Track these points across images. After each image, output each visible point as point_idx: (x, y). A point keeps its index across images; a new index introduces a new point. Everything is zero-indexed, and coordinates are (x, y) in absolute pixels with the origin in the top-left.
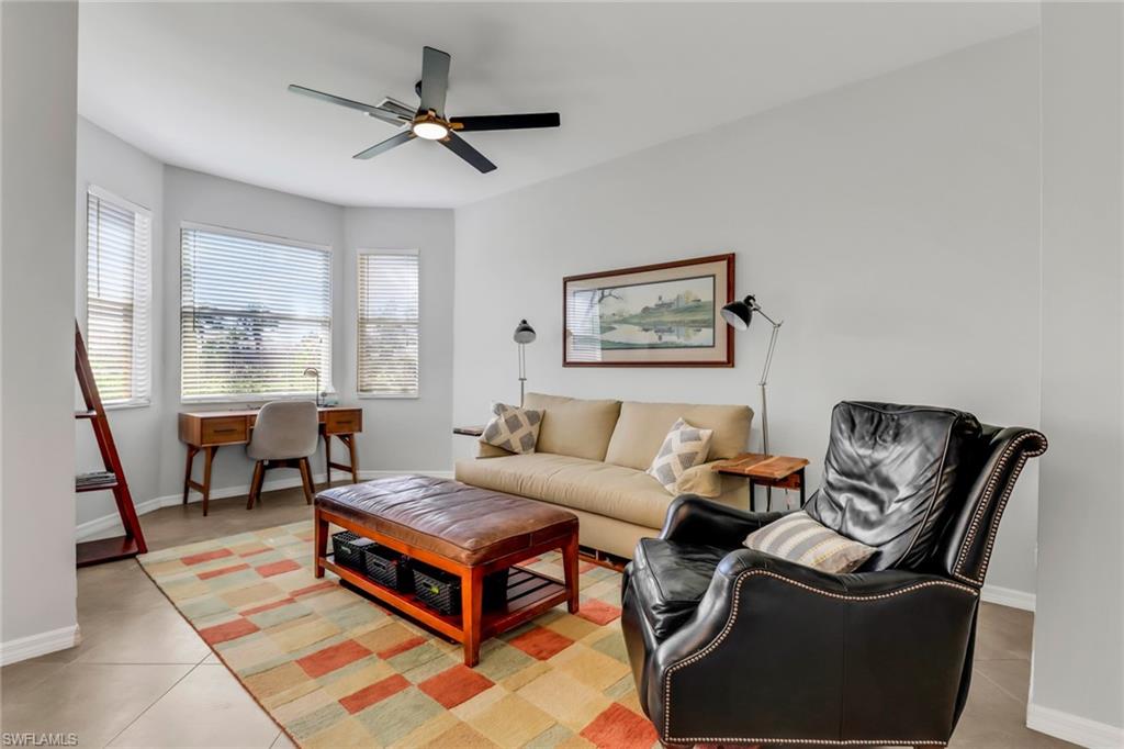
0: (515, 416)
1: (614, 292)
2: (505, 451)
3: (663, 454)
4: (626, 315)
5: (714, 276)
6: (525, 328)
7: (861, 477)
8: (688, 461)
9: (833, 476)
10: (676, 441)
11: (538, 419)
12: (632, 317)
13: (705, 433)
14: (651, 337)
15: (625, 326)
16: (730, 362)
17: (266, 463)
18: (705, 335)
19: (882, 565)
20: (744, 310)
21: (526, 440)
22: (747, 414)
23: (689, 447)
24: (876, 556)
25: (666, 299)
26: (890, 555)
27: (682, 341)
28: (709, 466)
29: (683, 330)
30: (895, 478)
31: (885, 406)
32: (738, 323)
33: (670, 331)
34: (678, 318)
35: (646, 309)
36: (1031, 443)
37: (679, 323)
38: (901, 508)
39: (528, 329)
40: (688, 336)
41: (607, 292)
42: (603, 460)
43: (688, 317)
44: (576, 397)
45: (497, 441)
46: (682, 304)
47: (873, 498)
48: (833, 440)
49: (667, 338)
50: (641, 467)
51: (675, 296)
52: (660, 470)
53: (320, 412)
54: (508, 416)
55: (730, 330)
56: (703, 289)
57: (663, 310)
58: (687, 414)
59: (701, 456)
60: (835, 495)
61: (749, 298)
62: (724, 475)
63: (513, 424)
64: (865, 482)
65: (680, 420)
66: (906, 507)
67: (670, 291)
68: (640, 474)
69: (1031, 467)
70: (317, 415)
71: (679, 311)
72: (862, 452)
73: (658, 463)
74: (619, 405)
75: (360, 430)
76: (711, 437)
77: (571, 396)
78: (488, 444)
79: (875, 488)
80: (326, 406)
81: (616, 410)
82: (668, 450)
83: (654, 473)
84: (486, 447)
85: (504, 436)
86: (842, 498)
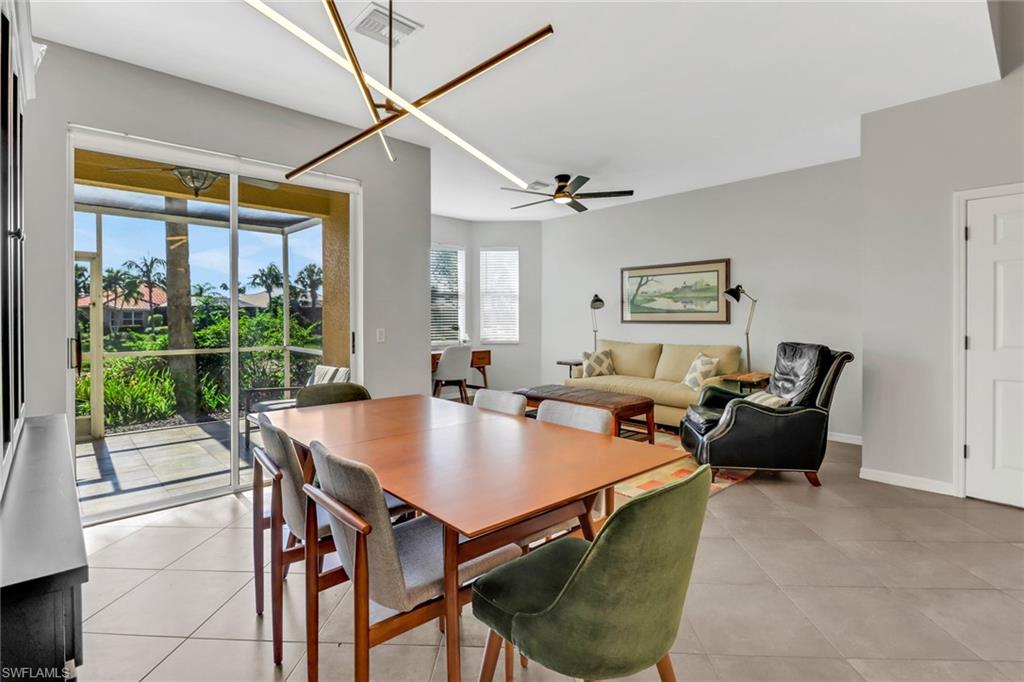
1: (655, 278)
3: (691, 373)
4: (662, 292)
5: (717, 271)
6: (597, 301)
7: (788, 374)
8: (706, 375)
9: (777, 375)
10: (699, 365)
11: (609, 354)
12: (667, 294)
13: (715, 360)
14: (679, 306)
15: (662, 299)
16: (728, 321)
17: (443, 383)
18: (713, 305)
19: (793, 405)
20: (736, 293)
21: (608, 368)
22: (738, 351)
23: (707, 368)
24: (790, 403)
25: (688, 284)
26: (795, 402)
27: (699, 308)
28: (717, 378)
29: (699, 302)
30: (799, 373)
31: (798, 344)
32: (732, 300)
33: (691, 302)
34: (696, 295)
35: (676, 289)
36: (848, 357)
37: (698, 298)
38: (800, 383)
39: (600, 301)
40: (702, 306)
41: (650, 278)
42: (653, 377)
43: (702, 295)
44: (633, 341)
46: (698, 287)
47: (791, 382)
48: (778, 360)
49: (689, 306)
50: (677, 380)
51: (693, 282)
52: (690, 381)
55: (728, 304)
56: (711, 279)
57: (687, 290)
58: (704, 350)
59: (713, 373)
60: (777, 383)
61: (739, 286)
62: (726, 381)
64: (788, 376)
65: (700, 354)
66: (802, 383)
67: (691, 279)
68: (677, 385)
69: (848, 366)
71: (696, 291)
72: (789, 364)
73: (688, 377)
74: (661, 346)
75: (489, 364)
76: (718, 363)
77: (629, 341)
79: (792, 378)
81: (660, 349)
82: (695, 370)
83: (687, 383)
86: (780, 384)
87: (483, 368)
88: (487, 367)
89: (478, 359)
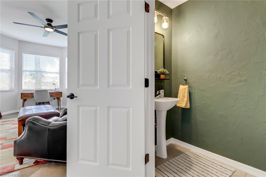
80: (56, 91)
88: (61, 98)
89: (56, 95)
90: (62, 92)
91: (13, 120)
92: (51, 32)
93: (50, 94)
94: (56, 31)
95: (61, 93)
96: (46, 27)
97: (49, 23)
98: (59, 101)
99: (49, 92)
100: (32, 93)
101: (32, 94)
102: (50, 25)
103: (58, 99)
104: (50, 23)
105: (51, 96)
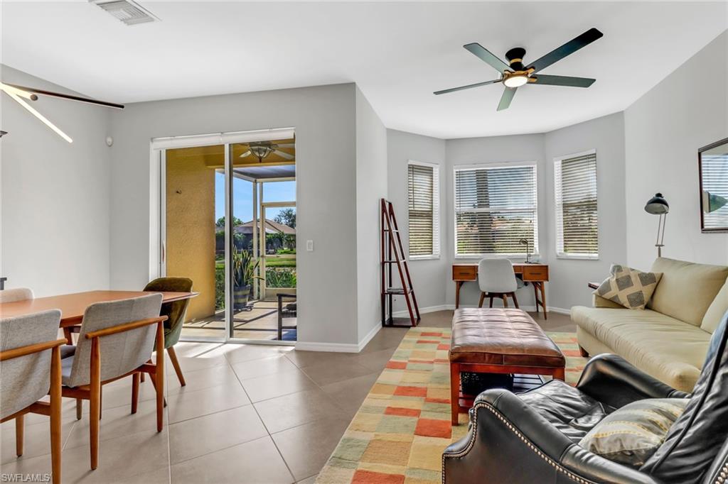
0: (629, 276)
2: (615, 304)
6: (658, 200)
11: (653, 281)
17: (487, 294)
21: (632, 297)
39: (661, 201)
42: (699, 327)
45: (608, 295)
53: (514, 266)
54: (619, 277)
63: (624, 282)
70: (513, 269)
75: (547, 280)
77: (691, 261)
78: (600, 297)
80: (530, 263)
84: (599, 298)
85: (614, 291)
87: (541, 283)
88: (545, 283)
89: (531, 274)
90: (547, 266)
91: (440, 335)
92: (521, 87)
93: (515, 271)
94: (535, 80)
95: (545, 269)
96: (509, 76)
97: (513, 61)
98: (539, 292)
99: (513, 264)
100: (474, 266)
101: (475, 268)
102: (517, 67)
103: (538, 285)
104: (518, 60)
105: (519, 276)
